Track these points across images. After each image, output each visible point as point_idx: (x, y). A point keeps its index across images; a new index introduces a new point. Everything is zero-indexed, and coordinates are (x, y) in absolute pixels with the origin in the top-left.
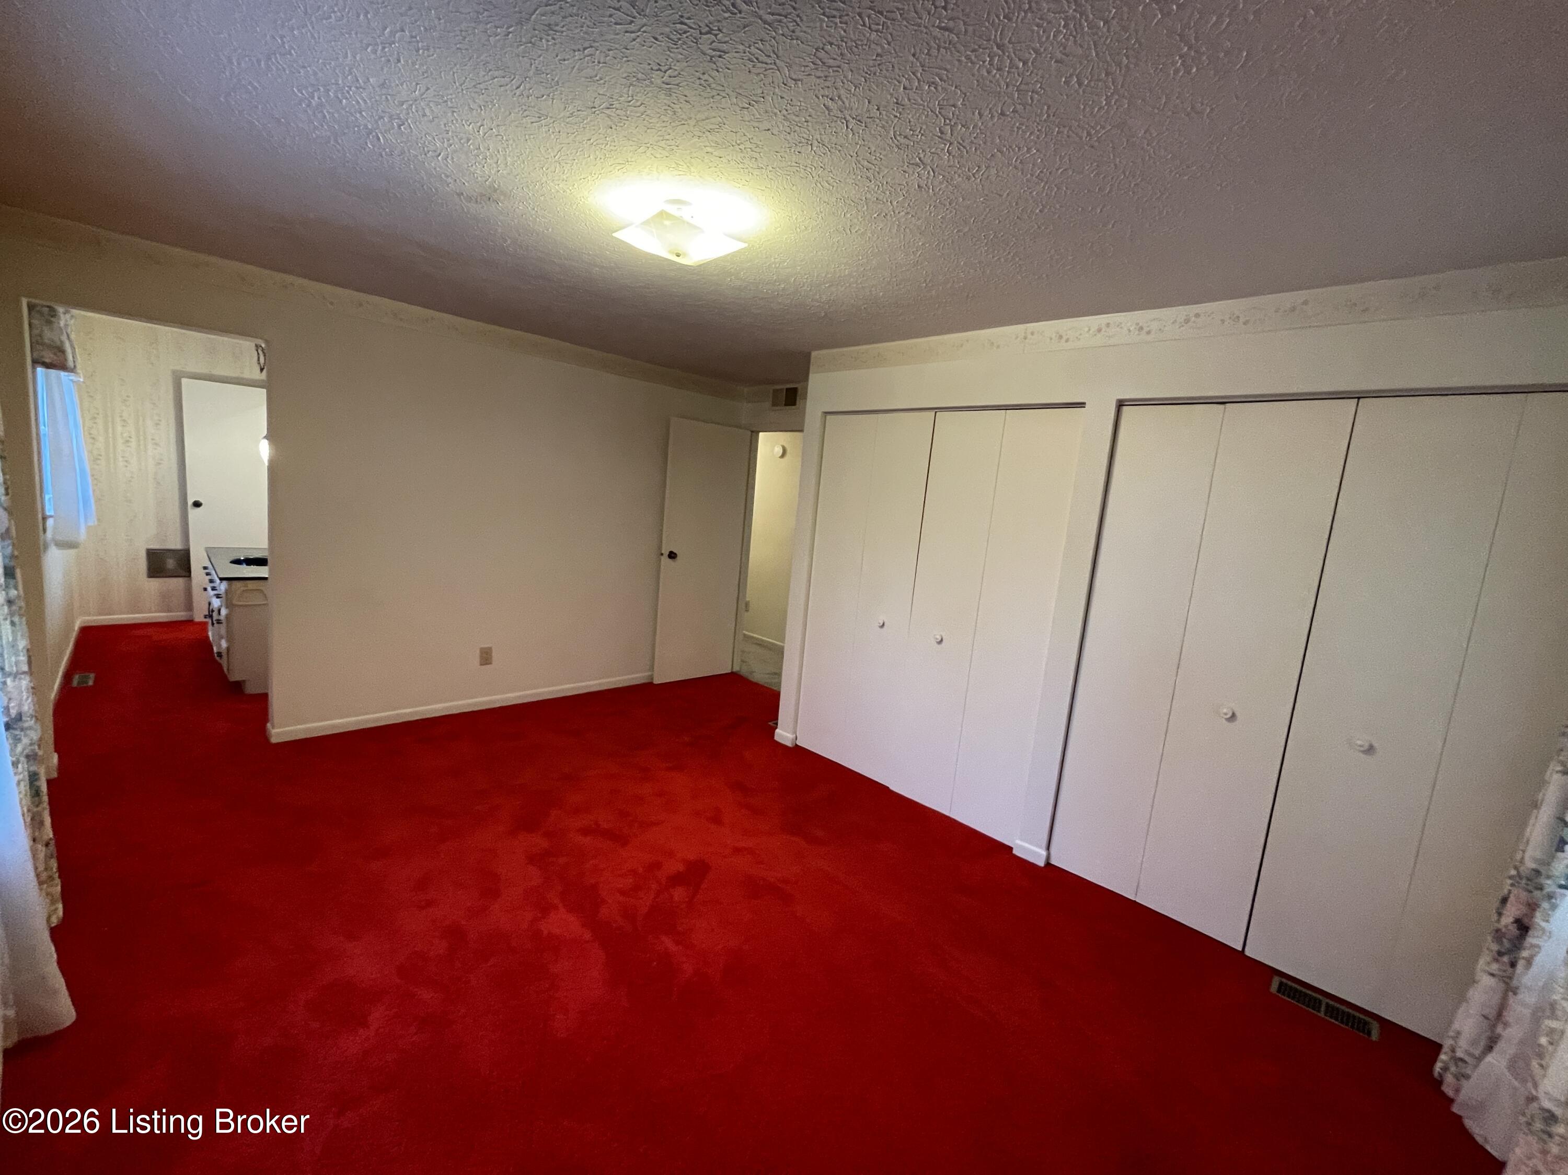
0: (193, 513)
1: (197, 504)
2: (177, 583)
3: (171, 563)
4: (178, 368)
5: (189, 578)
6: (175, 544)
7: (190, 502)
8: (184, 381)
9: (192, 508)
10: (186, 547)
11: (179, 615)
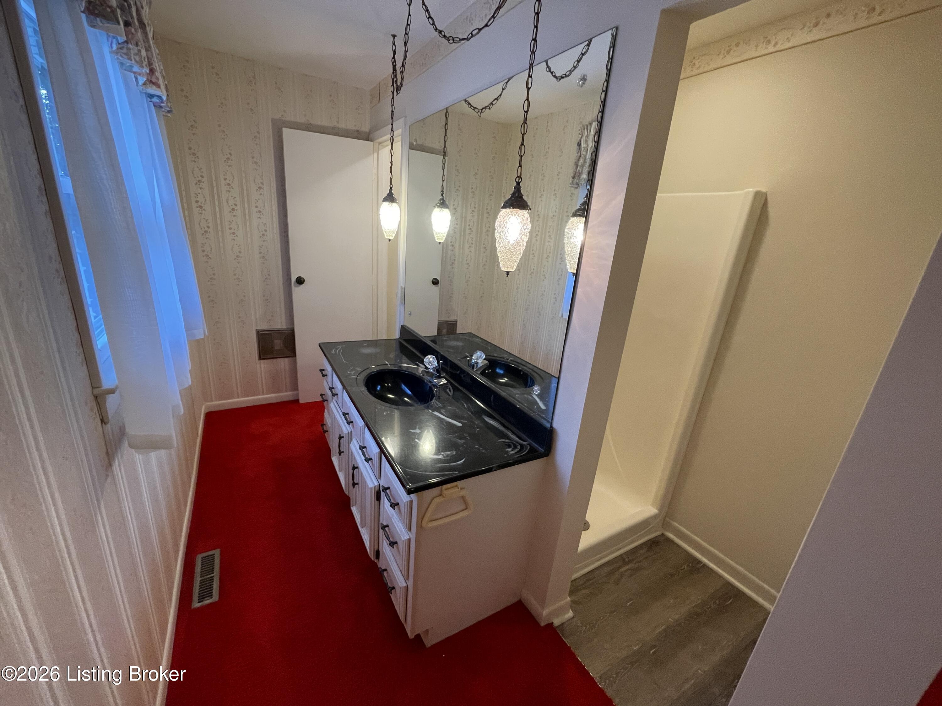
0: (297, 291)
1: (300, 281)
2: (283, 363)
3: (278, 344)
4: (277, 117)
5: (294, 358)
6: (280, 324)
7: (294, 279)
8: (286, 132)
9: (295, 286)
10: (292, 327)
11: (286, 395)
